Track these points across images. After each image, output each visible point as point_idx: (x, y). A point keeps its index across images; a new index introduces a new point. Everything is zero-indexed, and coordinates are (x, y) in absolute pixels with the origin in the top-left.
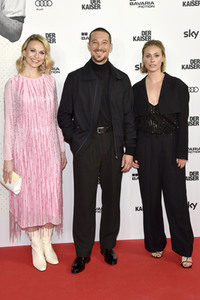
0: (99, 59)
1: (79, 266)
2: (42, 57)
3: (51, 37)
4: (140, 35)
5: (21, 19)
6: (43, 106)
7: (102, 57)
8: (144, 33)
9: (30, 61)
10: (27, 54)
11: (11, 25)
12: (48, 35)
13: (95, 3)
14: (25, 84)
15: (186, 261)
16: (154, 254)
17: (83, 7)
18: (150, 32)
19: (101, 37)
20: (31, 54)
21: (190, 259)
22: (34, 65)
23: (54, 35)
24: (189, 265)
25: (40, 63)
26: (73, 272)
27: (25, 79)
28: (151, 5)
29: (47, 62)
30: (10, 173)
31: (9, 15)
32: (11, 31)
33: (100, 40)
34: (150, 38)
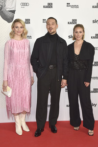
1: (38, 133)
3: (28, 21)
5: (14, 12)
6: (23, 54)
8: (73, 20)
9: (16, 32)
10: (15, 29)
11: (8, 15)
12: (26, 20)
13: (50, 5)
14: (15, 44)
15: (91, 132)
16: (75, 128)
17: (44, 7)
18: (76, 20)
20: (17, 29)
21: (92, 131)
22: (19, 34)
23: (29, 20)
24: (92, 134)
26: (35, 136)
27: (15, 41)
28: (77, 7)
29: (25, 32)
30: (6, 87)
31: (8, 10)
32: (9, 18)
33: (51, 23)
34: (76, 23)
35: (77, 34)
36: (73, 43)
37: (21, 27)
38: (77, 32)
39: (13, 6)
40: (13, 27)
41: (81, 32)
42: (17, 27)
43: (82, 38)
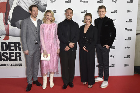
0: (69, 19)
2: (51, 17)
3: (55, 11)
4: (83, 11)
5: (46, 5)
7: (70, 18)
8: (85, 10)
9: (47, 19)
10: (46, 17)
11: (42, 7)
12: (54, 10)
13: (69, 1)
14: (45, 27)
18: (86, 10)
19: (70, 11)
20: (47, 17)
22: (49, 20)
23: (56, 10)
25: (51, 19)
27: (46, 24)
28: (87, 2)
29: (53, 19)
31: (42, 4)
32: (43, 9)
33: (69, 13)
34: (86, 12)
35: (86, 20)
36: (85, 25)
37: (51, 16)
38: (86, 19)
39: (46, 2)
40: (45, 15)
41: (89, 19)
42: (48, 16)
43: (91, 23)
